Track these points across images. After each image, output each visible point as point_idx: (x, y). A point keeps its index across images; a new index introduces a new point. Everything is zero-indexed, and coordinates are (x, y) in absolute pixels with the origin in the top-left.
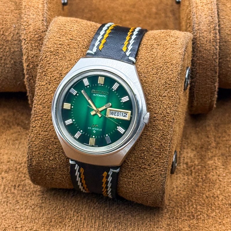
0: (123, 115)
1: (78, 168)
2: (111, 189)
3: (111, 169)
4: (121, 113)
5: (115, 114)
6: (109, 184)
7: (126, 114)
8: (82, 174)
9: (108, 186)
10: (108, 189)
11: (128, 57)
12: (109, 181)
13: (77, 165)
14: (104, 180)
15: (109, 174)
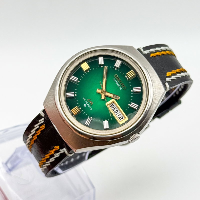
0: (120, 116)
1: (42, 122)
2: (49, 164)
3: (65, 148)
4: (120, 113)
5: (114, 109)
6: (53, 158)
7: (122, 118)
8: (40, 130)
9: (50, 159)
10: (47, 162)
11: (166, 82)
12: (54, 156)
13: (43, 119)
14: (52, 152)
15: (60, 151)
